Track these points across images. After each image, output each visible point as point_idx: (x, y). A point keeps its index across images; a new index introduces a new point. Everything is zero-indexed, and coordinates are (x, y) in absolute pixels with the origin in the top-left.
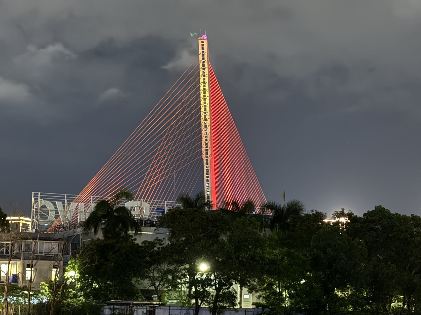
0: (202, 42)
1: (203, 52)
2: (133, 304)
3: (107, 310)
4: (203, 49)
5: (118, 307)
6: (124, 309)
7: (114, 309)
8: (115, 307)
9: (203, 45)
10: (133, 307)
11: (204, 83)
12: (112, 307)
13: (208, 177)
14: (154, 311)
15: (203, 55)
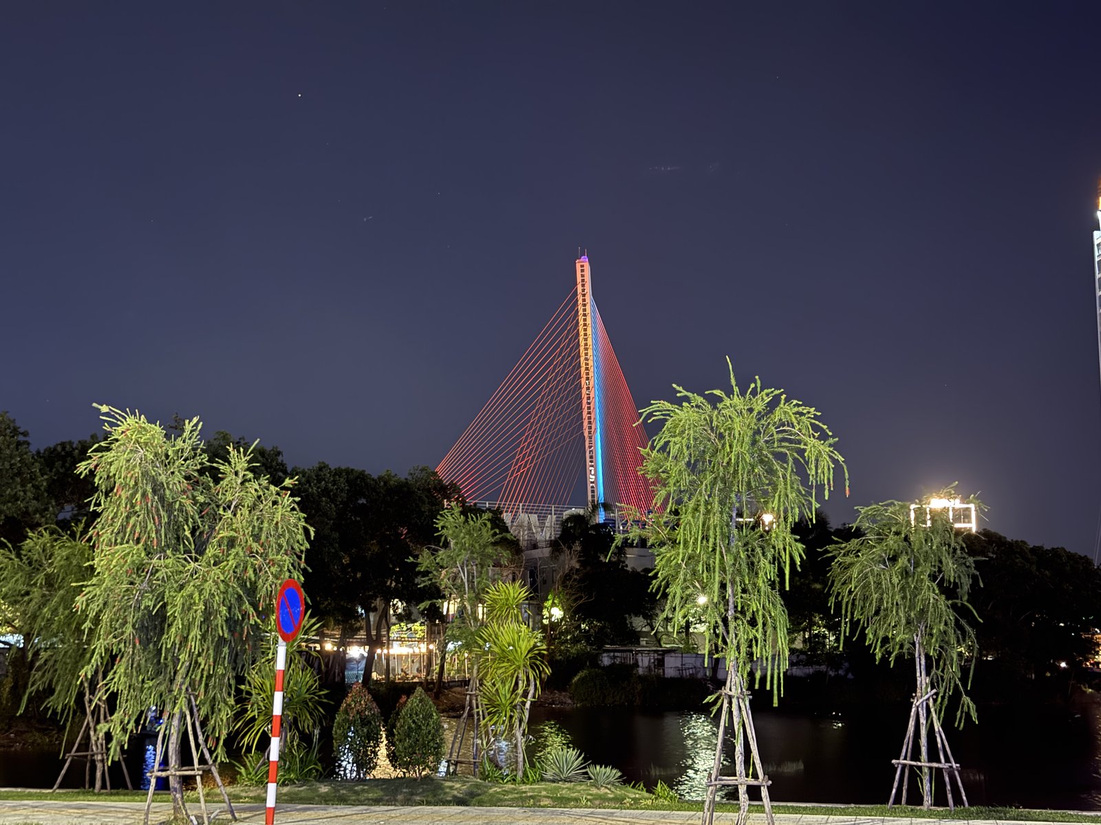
0: (582, 266)
1: (583, 280)
2: (636, 651)
3: (606, 659)
4: (583, 276)
5: (619, 654)
6: (626, 658)
7: (615, 657)
8: (616, 654)
9: (582, 271)
10: (636, 654)
11: (585, 325)
12: (612, 654)
13: (591, 462)
14: (663, 659)
15: (583, 285)
